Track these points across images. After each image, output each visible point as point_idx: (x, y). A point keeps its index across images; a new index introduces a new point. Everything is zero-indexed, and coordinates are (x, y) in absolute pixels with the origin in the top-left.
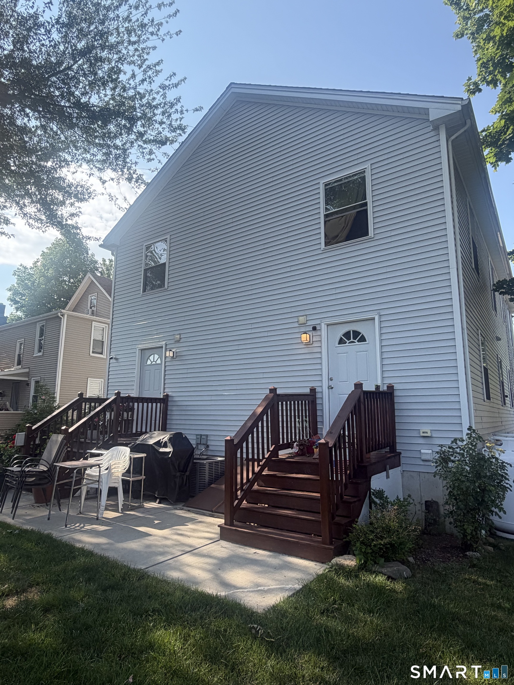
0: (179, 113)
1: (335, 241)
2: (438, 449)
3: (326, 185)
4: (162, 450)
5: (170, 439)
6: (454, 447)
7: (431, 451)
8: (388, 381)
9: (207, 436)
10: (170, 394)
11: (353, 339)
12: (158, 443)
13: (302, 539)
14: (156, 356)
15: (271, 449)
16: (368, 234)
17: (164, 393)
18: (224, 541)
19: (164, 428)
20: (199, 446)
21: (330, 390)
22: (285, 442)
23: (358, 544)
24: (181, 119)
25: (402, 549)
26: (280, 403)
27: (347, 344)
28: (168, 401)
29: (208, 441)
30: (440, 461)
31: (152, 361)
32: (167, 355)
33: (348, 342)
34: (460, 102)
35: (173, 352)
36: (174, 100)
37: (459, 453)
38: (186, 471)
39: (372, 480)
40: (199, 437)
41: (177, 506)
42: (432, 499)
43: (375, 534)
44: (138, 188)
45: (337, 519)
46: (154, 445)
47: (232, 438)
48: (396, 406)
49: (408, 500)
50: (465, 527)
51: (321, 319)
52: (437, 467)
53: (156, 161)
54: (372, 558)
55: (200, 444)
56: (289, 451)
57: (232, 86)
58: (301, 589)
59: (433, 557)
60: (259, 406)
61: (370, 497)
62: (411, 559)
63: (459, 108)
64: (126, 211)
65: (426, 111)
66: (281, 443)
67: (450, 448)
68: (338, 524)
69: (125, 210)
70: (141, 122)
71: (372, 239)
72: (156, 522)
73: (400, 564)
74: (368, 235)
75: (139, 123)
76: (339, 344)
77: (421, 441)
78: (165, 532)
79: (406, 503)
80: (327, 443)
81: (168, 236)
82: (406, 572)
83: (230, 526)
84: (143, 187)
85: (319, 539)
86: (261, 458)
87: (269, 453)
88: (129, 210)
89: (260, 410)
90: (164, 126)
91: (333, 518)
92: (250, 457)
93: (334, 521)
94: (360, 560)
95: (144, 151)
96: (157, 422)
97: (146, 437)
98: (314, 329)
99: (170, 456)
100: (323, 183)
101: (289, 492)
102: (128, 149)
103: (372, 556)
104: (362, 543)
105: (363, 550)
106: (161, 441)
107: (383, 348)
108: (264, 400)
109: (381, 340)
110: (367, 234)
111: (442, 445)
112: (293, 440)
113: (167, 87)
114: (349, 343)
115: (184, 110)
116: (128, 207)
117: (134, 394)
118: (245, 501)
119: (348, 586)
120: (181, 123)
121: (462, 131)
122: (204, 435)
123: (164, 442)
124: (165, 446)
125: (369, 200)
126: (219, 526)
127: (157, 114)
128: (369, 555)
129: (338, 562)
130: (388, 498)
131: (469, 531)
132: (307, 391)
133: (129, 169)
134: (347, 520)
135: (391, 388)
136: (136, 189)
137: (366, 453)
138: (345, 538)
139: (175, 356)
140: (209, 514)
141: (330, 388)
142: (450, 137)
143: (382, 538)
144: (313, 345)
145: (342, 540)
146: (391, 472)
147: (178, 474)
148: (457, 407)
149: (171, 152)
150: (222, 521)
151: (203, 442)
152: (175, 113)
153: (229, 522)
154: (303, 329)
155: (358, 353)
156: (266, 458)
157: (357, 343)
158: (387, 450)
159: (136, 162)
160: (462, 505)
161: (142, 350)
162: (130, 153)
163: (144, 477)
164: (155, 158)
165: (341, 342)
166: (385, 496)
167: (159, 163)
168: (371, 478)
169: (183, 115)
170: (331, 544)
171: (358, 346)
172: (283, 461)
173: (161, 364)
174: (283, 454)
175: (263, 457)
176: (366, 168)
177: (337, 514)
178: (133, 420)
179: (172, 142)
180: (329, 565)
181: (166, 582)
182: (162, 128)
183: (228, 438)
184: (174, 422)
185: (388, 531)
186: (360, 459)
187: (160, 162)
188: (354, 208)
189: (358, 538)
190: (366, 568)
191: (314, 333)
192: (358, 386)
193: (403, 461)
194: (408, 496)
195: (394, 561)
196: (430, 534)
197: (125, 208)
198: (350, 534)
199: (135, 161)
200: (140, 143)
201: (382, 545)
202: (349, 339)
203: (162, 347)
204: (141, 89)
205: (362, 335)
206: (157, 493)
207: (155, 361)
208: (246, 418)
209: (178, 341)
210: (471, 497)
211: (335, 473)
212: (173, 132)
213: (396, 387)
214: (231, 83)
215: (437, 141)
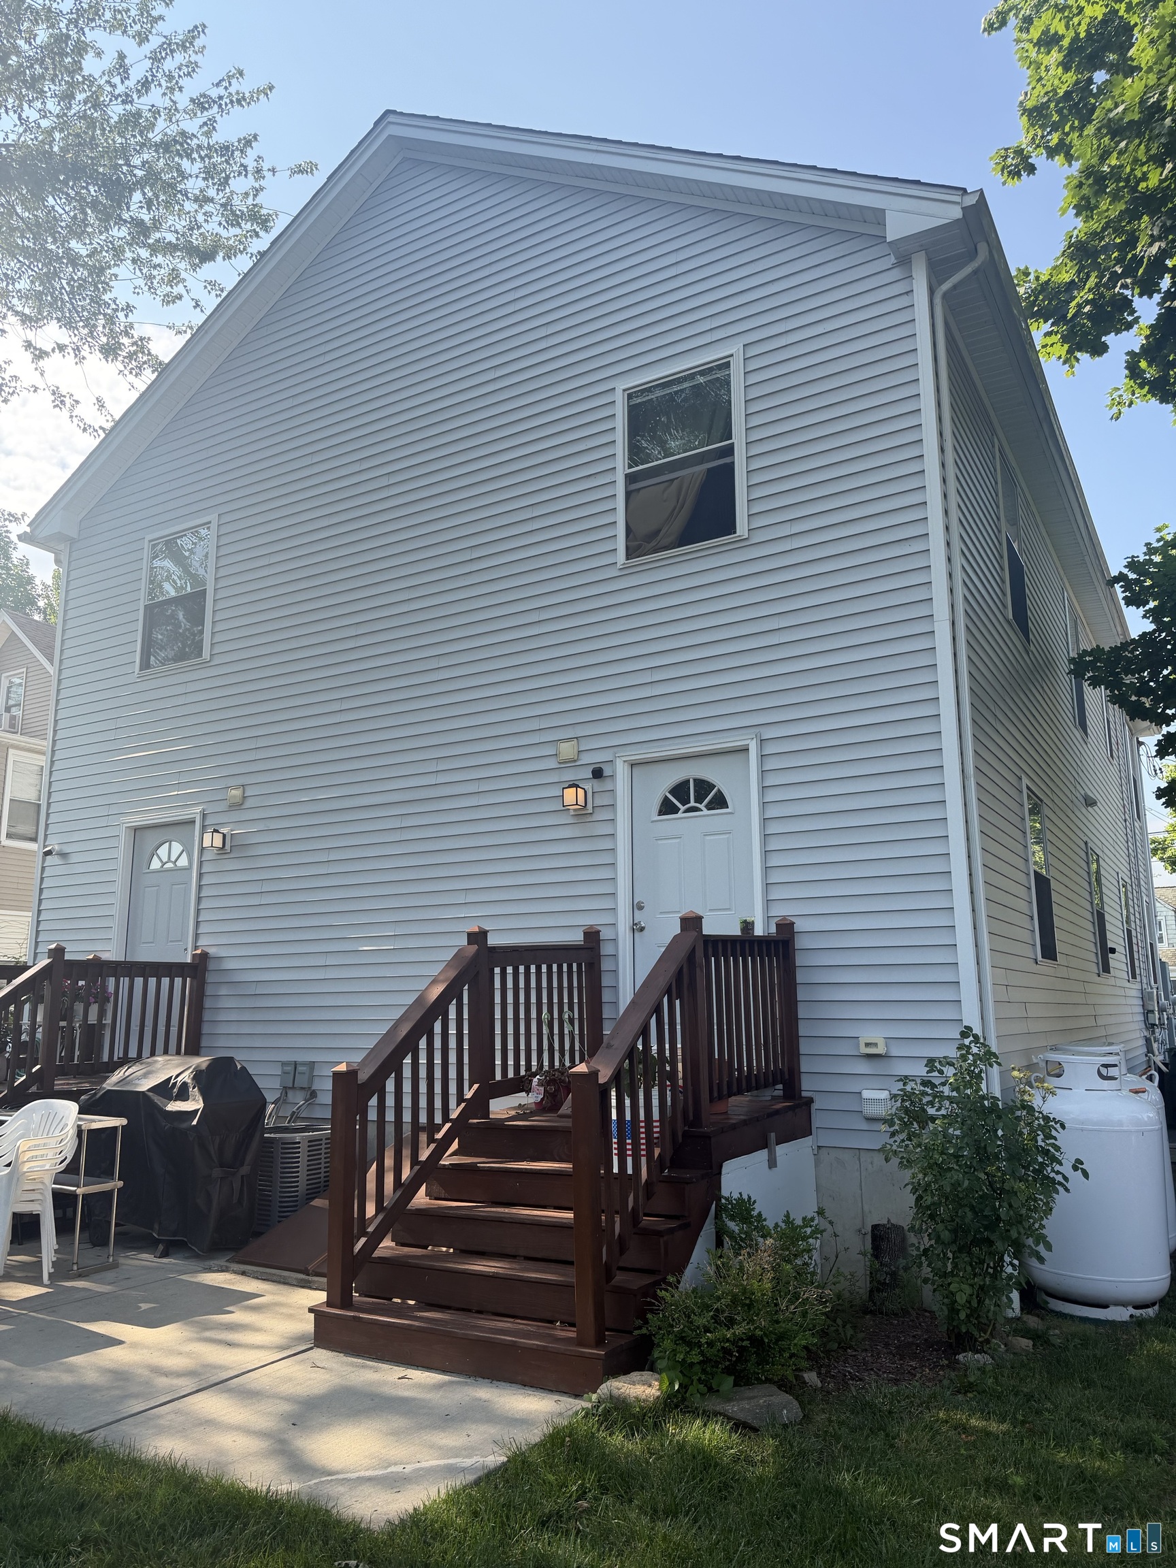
0: (250, 175)
1: (653, 544)
2: (896, 1087)
3: (630, 397)
4: (174, 1106)
5: (198, 1076)
6: (937, 1082)
7: (887, 1092)
8: (780, 911)
9: (312, 1065)
10: (212, 951)
11: (696, 801)
12: (164, 1089)
13: (527, 1335)
14: (177, 847)
15: (468, 1094)
16: (735, 527)
17: (196, 948)
18: (324, 1351)
19: (193, 1049)
20: (290, 1094)
21: (637, 934)
22: (511, 1074)
23: (668, 1343)
24: (257, 191)
25: (782, 1351)
26: (497, 970)
27: (680, 815)
28: (205, 969)
29: (316, 1080)
30: (901, 1119)
31: (165, 860)
32: (207, 843)
33: (682, 808)
34: (958, 199)
35: (224, 836)
36: (239, 141)
37: (948, 1098)
38: (242, 1164)
39: (724, 1171)
40: (290, 1069)
41: (212, 1263)
42: (889, 1221)
43: (712, 1313)
44: (136, 375)
45: (620, 1278)
46: (150, 1094)
47: (355, 1066)
48: (800, 977)
49: (814, 1224)
50: (953, 1287)
51: (615, 749)
52: (893, 1134)
53: (187, 302)
54: (703, 1377)
55: (293, 1088)
56: (521, 1098)
57: (389, 120)
58: (504, 1464)
59: (872, 1369)
60: (435, 982)
61: (717, 1216)
62: (811, 1377)
63: (956, 213)
64: (103, 435)
65: (878, 217)
66: (498, 1077)
67: (925, 1083)
68: (620, 1291)
69: (101, 432)
70: (144, 194)
71: (744, 544)
72: (144, 1306)
73: (775, 1388)
74: (735, 533)
75: (137, 196)
76: (661, 813)
77: (862, 1067)
78: (168, 1334)
79: (809, 1230)
80: (594, 1074)
81: (213, 517)
82: (787, 1407)
83: (342, 1308)
84: (149, 376)
85: (572, 1334)
86: (438, 1119)
87: (463, 1105)
88: (109, 433)
89: (437, 990)
90: (209, 208)
91: (609, 1277)
92: (423, 1119)
93: (613, 1282)
94: (671, 1384)
95: (155, 273)
96: (174, 1030)
97: (131, 1071)
98: (598, 774)
99: (195, 1123)
100: (624, 390)
101: (507, 1210)
102: (109, 267)
103: (704, 1371)
104: (682, 1339)
105: (680, 1357)
106: (172, 1081)
107: (768, 823)
108: (450, 964)
109: (764, 805)
110: (730, 528)
111: (906, 1077)
112: (534, 1069)
113: (214, 102)
114: (686, 811)
115: (265, 168)
116: (108, 426)
117: (112, 952)
118: (389, 1236)
119: (629, 1454)
120: (258, 201)
121: (968, 270)
122: (304, 1064)
123: (179, 1084)
124: (183, 1094)
125: (738, 438)
126: (311, 1310)
127: (191, 176)
128: (697, 1368)
129: (615, 1392)
130: (765, 1220)
131: (961, 1299)
132: (577, 937)
133: (111, 320)
134: (646, 1280)
135: (786, 929)
136: (131, 378)
137: (711, 1100)
138: (640, 1328)
139: (228, 847)
140: (296, 1279)
141: (637, 928)
142: (940, 283)
143: (731, 1322)
144: (595, 818)
145: (630, 1333)
146: (781, 1150)
147: (217, 1172)
148: (950, 977)
149: (229, 282)
150: (320, 1297)
151: (301, 1081)
152: (240, 174)
153: (340, 1298)
154: (569, 776)
155: (708, 838)
156: (451, 1120)
157: (706, 812)
158: (777, 1093)
159: (128, 306)
160: (947, 1232)
161: (136, 830)
162: (116, 276)
163: (120, 1184)
164: (184, 292)
165: (667, 808)
166: (755, 1213)
167: (195, 307)
168: (721, 1167)
169: (262, 182)
170: (599, 1343)
171: (706, 819)
172: (498, 1127)
173: (189, 868)
174: (501, 1107)
175: (446, 1118)
176: (732, 355)
177: (621, 1264)
178: (101, 1026)
179: (230, 253)
180: (590, 1401)
181: (136, 1465)
182: (205, 214)
183: (342, 1068)
184: (222, 1029)
185: (747, 1305)
186: (691, 1115)
187: (197, 306)
188: (701, 458)
189: (672, 1326)
190: (686, 1403)
191: (597, 785)
192: (691, 923)
193: (817, 1121)
194: (818, 1213)
195: (760, 1382)
196: (882, 1313)
197: (101, 428)
198: (649, 1316)
199: (124, 303)
200: (144, 253)
201: (728, 1340)
202: (685, 801)
203: (193, 822)
204: (143, 103)
205: (719, 790)
206: (156, 1226)
207: (173, 859)
208: (397, 1014)
209: (237, 806)
210: (967, 1210)
211: (618, 1155)
212: (233, 225)
213: (800, 925)
214: (388, 112)
215: (907, 293)
